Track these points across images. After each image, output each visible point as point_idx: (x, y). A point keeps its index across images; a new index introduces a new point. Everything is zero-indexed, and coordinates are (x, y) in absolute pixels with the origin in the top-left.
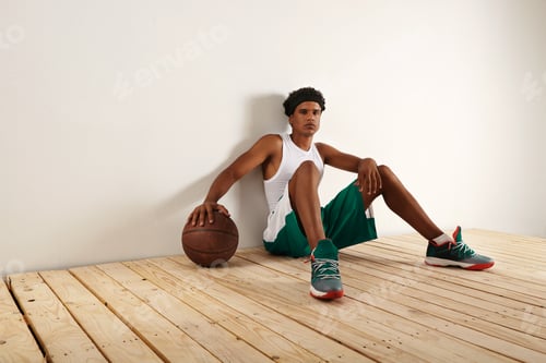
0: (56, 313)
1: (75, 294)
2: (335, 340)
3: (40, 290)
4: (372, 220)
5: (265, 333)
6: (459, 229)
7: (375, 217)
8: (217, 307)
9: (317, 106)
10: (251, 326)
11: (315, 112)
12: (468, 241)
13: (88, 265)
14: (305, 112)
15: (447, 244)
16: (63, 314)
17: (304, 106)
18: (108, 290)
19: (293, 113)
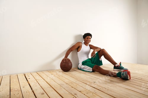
0: (34, 81)
1: (38, 77)
2: (94, 87)
3: (31, 76)
4: (101, 61)
5: (78, 86)
6: (121, 63)
7: (102, 60)
8: (67, 80)
9: (90, 37)
10: (75, 84)
11: (90, 38)
12: (122, 65)
13: (40, 71)
14: (88, 38)
15: (118, 66)
16: (36, 81)
17: (87, 37)
18: (44, 76)
19: (85, 38)
